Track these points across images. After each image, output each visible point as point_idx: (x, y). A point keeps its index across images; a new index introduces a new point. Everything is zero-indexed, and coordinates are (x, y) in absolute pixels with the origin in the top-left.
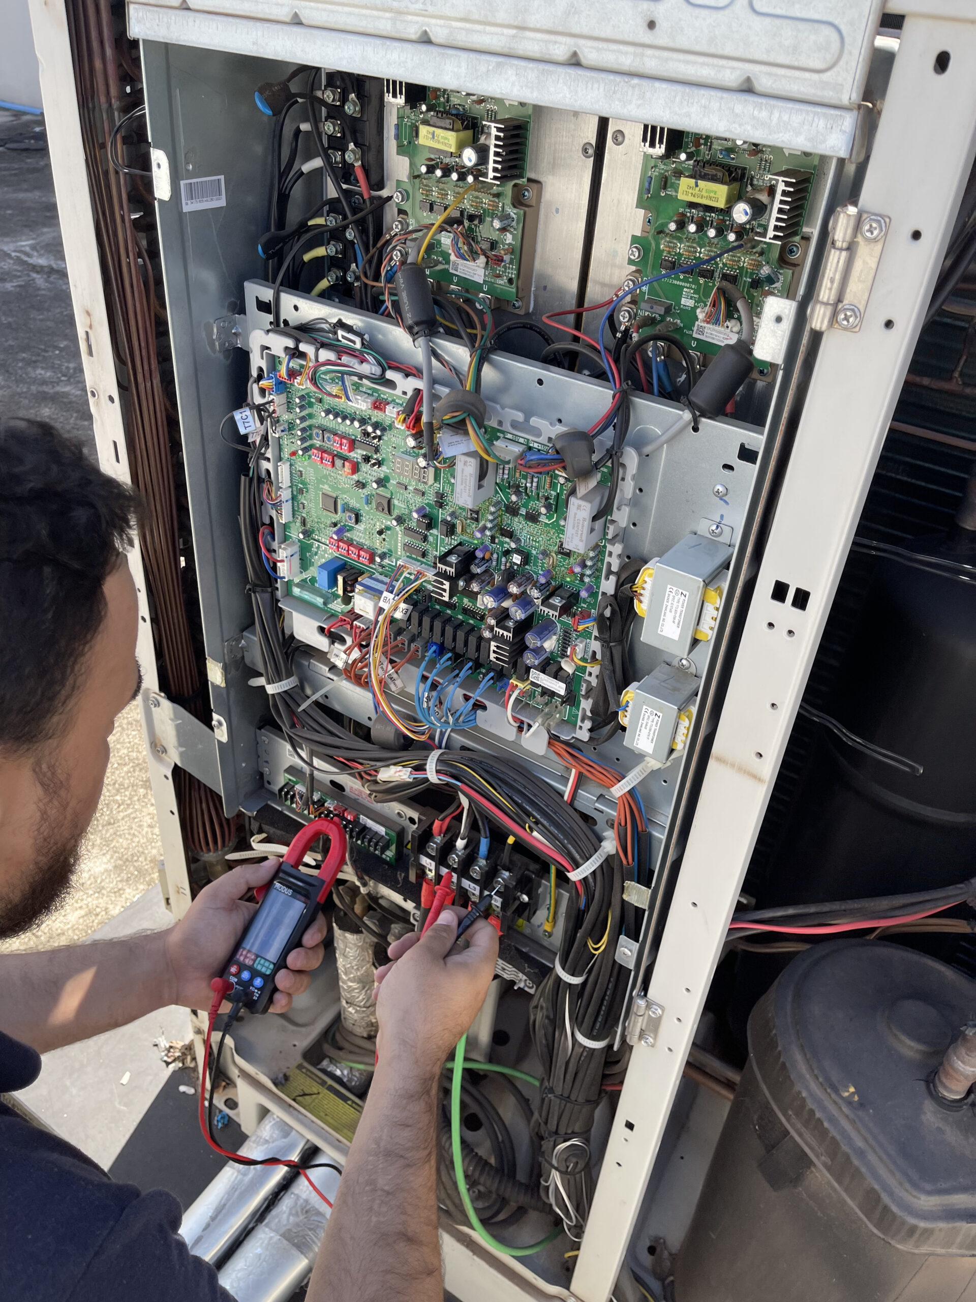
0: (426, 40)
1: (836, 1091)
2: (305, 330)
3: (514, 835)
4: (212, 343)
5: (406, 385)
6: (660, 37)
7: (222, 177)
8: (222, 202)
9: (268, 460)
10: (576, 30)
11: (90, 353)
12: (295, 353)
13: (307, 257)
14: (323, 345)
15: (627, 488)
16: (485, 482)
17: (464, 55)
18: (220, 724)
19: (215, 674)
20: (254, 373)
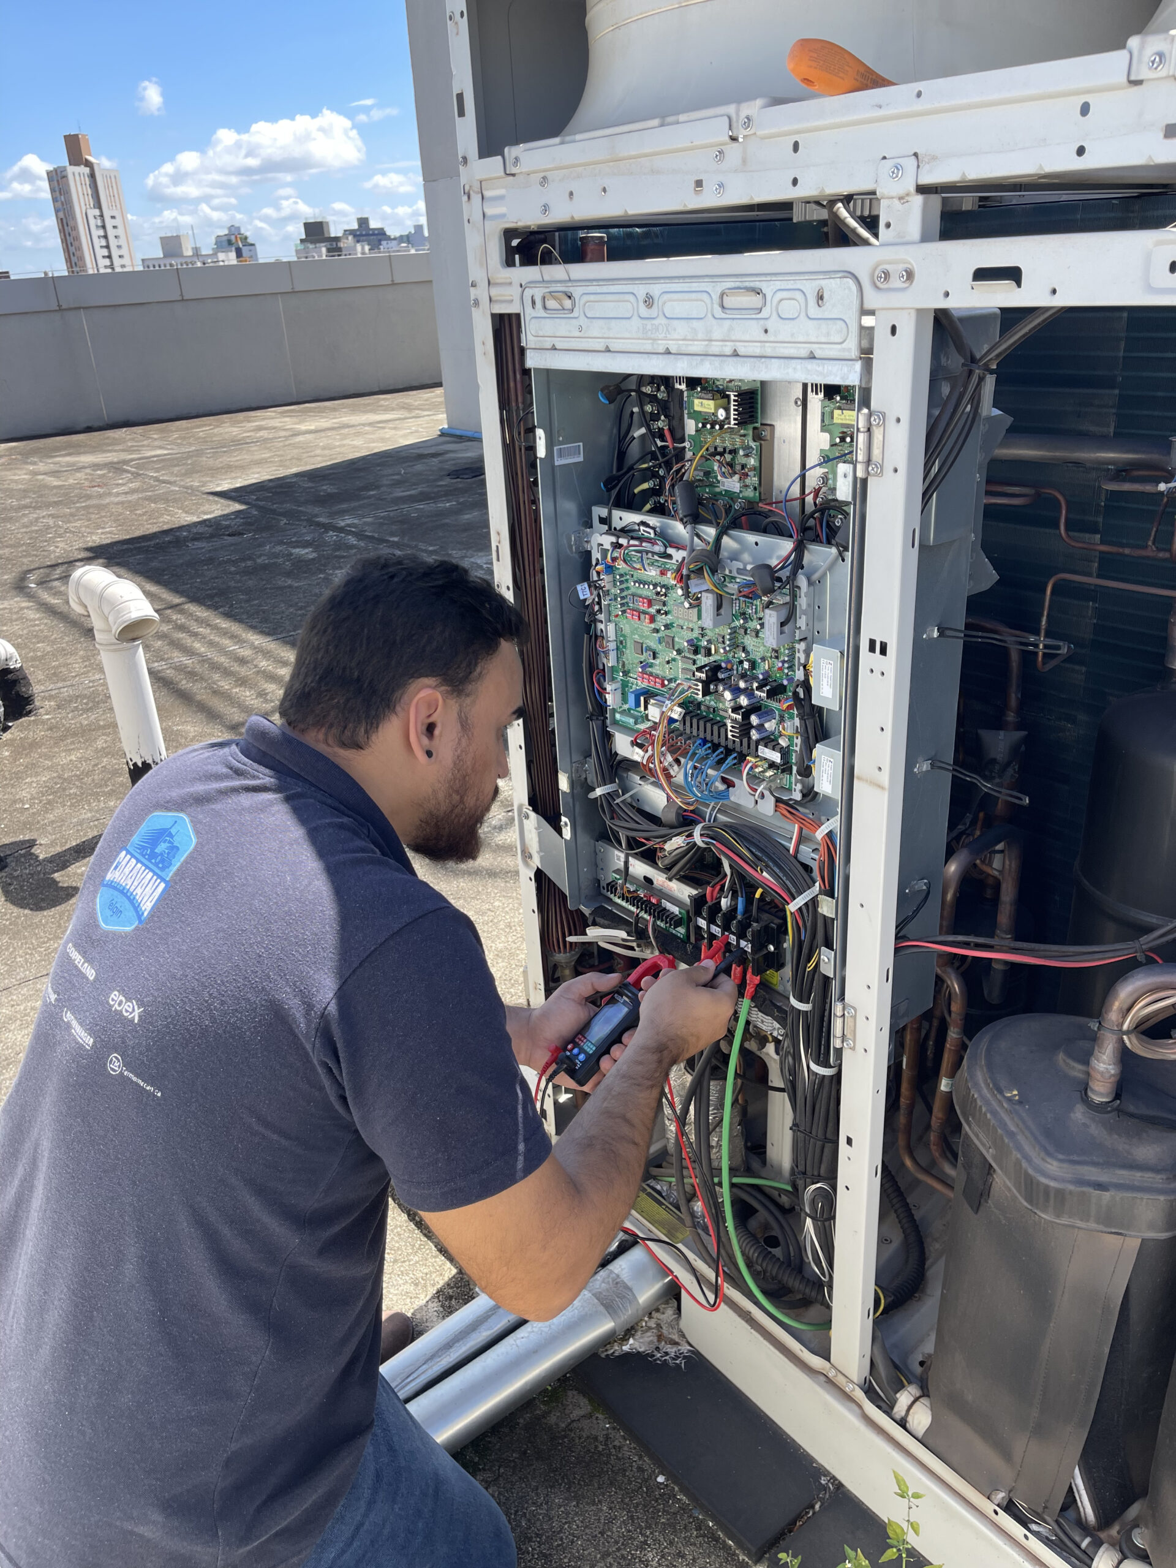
0: (668, 352)
1: (1001, 1092)
2: (625, 531)
3: (763, 888)
4: (570, 547)
5: (678, 555)
6: (770, 337)
7: (581, 444)
8: (581, 459)
9: (601, 622)
10: (733, 338)
11: (498, 560)
12: (617, 546)
13: (636, 491)
14: (633, 538)
15: (803, 602)
16: (722, 611)
17: (685, 357)
18: (566, 824)
19: (564, 784)
20: (594, 563)
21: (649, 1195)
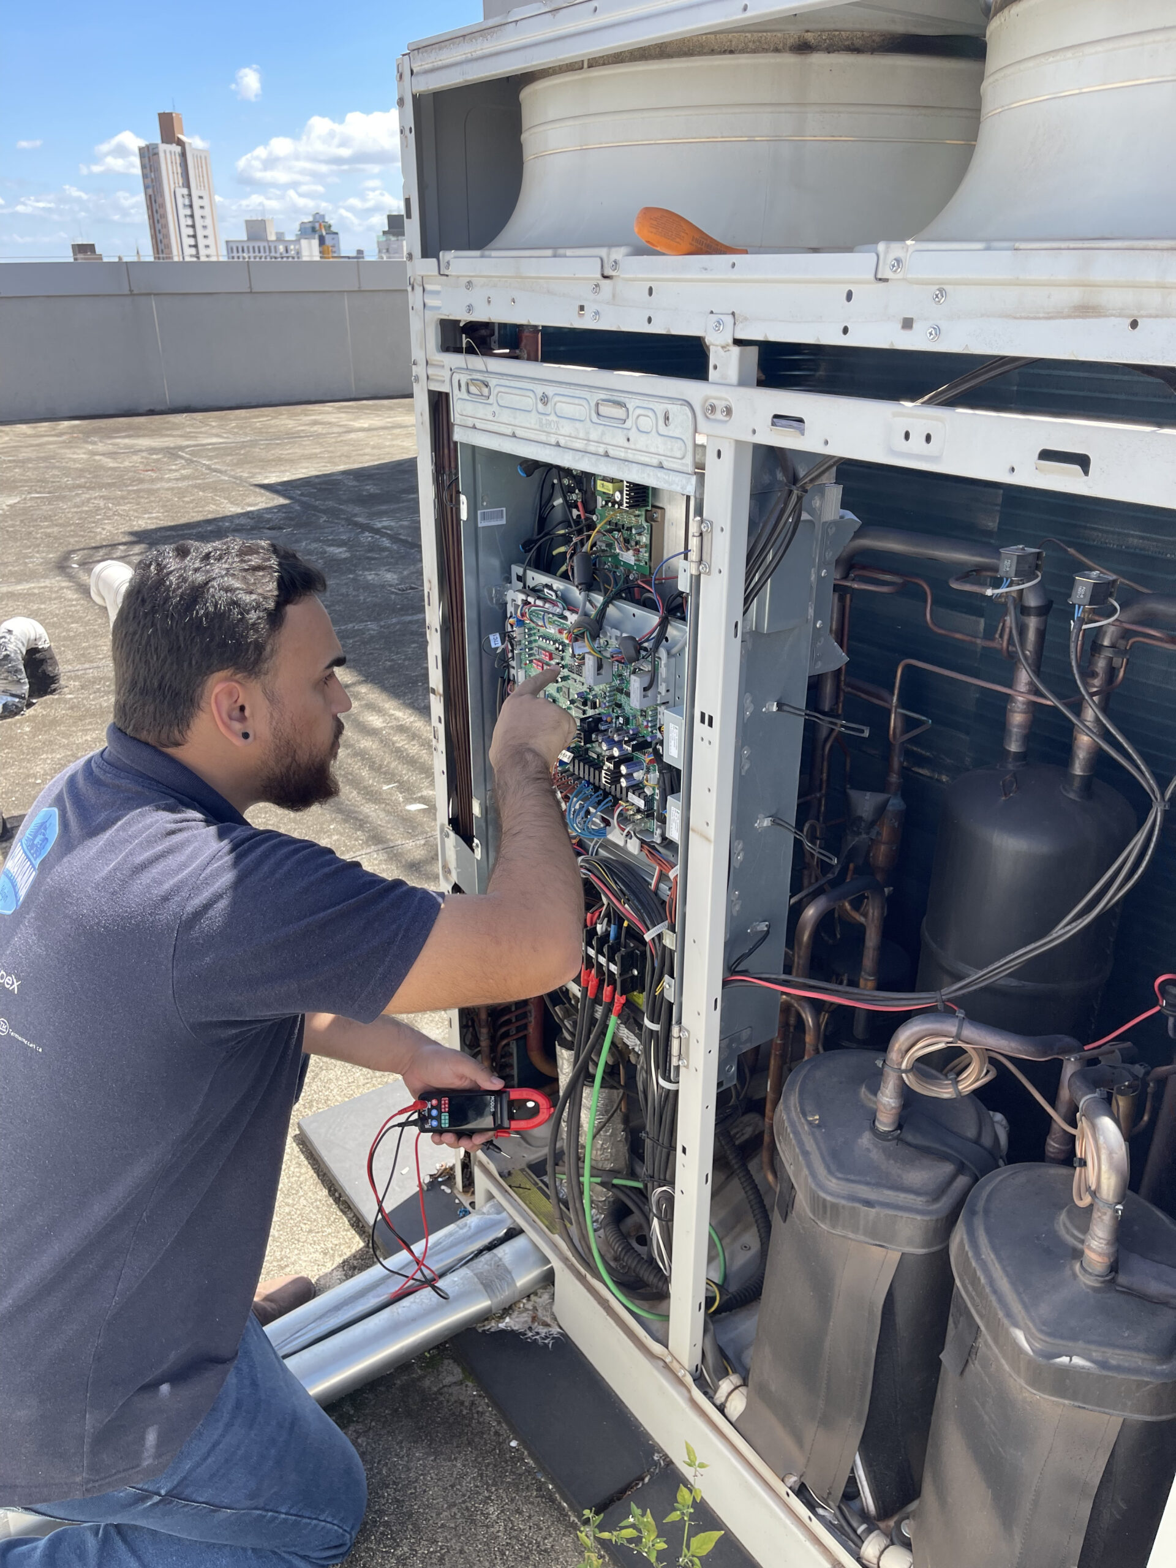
0: (558, 445)
1: (805, 1115)
2: (536, 591)
3: (628, 920)
4: (491, 599)
5: (572, 618)
6: (631, 445)
7: (504, 509)
8: (504, 522)
9: (513, 668)
10: (605, 441)
11: (429, 604)
12: (526, 603)
13: (554, 553)
14: (539, 598)
15: (663, 671)
16: (603, 671)
17: (571, 451)
18: (477, 845)
19: (476, 810)
20: (509, 615)
21: (540, 1189)
